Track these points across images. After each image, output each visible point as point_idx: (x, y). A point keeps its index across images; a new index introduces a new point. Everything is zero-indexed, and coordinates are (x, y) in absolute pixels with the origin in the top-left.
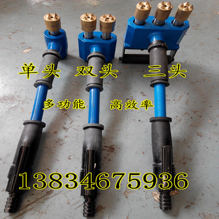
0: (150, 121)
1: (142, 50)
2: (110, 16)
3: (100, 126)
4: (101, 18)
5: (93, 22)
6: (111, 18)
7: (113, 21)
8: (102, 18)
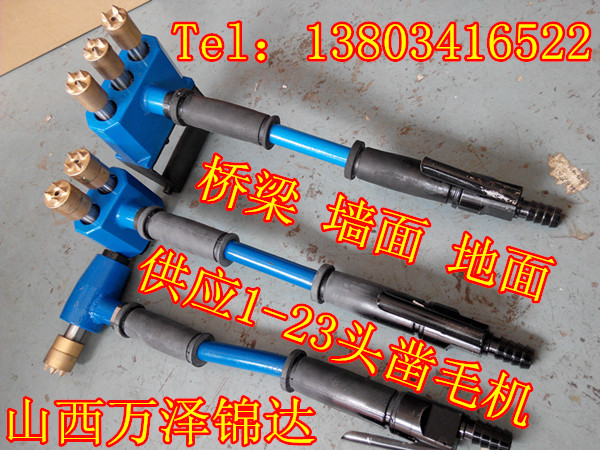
0: (352, 178)
1: (167, 142)
2: (73, 155)
3: (324, 270)
4: (71, 173)
5: (71, 192)
6: (80, 155)
7: (88, 155)
8: (70, 170)
